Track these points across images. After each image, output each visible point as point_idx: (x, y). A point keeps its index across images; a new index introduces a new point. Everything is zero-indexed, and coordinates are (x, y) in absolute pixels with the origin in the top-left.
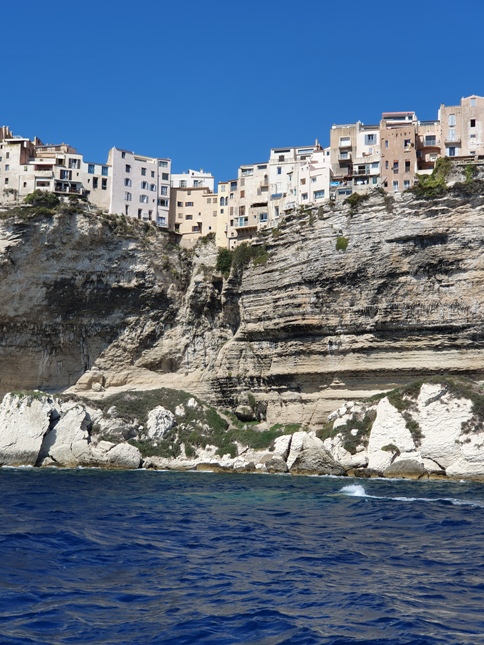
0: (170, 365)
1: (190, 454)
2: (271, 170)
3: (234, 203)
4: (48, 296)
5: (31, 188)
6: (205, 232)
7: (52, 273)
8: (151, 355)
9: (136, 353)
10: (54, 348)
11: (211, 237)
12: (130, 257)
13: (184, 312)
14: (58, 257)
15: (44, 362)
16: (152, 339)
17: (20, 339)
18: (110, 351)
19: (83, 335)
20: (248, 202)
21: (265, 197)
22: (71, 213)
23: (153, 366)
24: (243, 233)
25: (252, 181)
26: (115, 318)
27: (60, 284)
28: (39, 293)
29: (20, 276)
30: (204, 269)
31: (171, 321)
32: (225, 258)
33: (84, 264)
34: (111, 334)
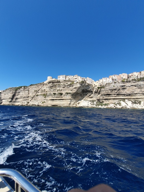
0: (92, 98)
1: (98, 106)
2: (103, 80)
3: (99, 82)
4: (82, 91)
5: (81, 81)
6: (95, 85)
7: (83, 89)
8: (90, 97)
9: (89, 96)
10: (81, 96)
11: (96, 86)
12: (90, 87)
13: (94, 93)
14: (83, 87)
15: (80, 97)
16: (90, 95)
17: (79, 95)
18: (86, 96)
19: (84, 95)
20: (101, 82)
21: (103, 82)
22: (85, 83)
23: (90, 98)
24: (100, 85)
25: (101, 81)
26: (87, 93)
27: (83, 90)
28: (81, 91)
29: (80, 89)
30: (96, 89)
31: (92, 94)
32: (98, 88)
33: (86, 88)
34: (87, 95)
